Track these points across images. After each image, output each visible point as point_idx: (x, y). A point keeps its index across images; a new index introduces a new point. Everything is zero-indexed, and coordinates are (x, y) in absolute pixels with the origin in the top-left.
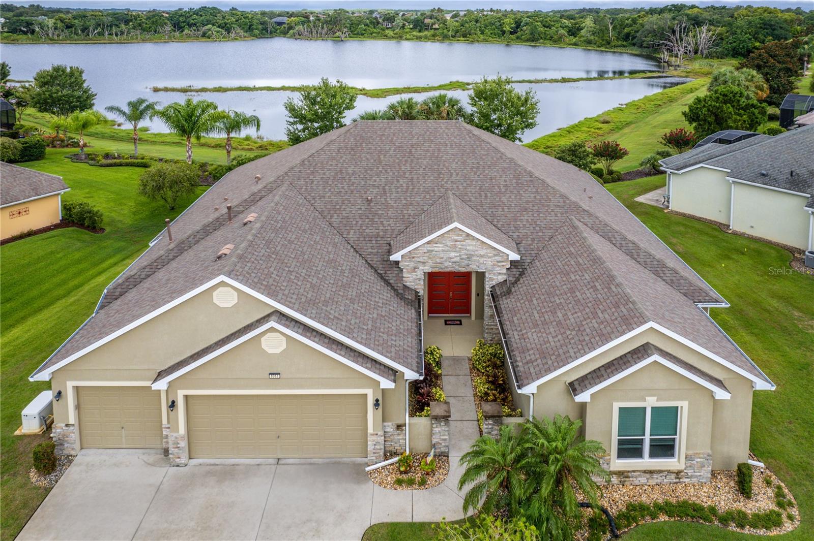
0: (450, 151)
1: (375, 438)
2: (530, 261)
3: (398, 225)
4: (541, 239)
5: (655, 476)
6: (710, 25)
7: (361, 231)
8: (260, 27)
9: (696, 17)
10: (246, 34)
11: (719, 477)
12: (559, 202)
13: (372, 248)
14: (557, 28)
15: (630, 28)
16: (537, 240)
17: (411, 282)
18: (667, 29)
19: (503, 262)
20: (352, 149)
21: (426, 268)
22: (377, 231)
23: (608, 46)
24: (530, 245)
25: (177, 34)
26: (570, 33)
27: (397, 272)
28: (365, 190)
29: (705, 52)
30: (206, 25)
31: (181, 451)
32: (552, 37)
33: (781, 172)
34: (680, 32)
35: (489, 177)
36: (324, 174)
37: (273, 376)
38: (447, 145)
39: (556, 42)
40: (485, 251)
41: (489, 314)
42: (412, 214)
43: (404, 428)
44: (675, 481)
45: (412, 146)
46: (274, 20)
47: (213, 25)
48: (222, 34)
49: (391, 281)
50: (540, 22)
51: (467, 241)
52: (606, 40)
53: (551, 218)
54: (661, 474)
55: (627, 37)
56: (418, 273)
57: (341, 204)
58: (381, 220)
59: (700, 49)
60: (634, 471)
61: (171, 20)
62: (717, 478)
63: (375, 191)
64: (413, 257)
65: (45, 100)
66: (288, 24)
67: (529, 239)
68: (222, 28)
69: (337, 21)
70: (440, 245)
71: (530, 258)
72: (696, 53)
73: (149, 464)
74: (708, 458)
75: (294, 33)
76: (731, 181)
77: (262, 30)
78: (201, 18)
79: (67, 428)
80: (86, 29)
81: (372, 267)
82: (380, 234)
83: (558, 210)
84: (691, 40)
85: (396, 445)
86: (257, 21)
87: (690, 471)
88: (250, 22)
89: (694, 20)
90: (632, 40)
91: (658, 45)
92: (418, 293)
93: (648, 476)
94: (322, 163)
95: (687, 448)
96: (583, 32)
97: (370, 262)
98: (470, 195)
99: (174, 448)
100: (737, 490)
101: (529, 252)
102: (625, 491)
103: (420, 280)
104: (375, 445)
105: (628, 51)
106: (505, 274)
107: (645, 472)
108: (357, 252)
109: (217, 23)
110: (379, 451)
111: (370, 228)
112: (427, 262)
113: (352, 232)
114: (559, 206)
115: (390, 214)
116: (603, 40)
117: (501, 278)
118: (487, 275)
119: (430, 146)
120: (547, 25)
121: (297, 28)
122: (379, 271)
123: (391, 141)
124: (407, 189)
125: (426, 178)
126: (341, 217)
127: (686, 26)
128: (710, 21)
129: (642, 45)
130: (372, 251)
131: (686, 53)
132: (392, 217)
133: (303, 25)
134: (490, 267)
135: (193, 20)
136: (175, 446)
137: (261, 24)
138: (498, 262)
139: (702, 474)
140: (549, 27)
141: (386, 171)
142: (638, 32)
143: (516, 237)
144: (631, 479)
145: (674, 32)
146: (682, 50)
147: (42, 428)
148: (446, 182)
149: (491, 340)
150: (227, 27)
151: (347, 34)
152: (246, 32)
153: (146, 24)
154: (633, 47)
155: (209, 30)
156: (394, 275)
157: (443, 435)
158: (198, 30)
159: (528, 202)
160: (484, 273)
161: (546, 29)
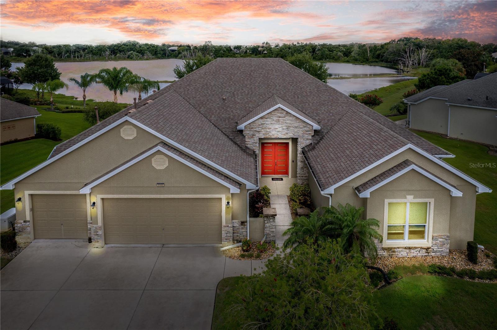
0: (275, 74)
1: (227, 228)
2: (326, 132)
3: (242, 113)
4: (334, 120)
5: (412, 251)
6: (427, 48)
7: (219, 115)
8: (162, 52)
9: (418, 44)
10: (153, 57)
11: (454, 253)
12: (344, 100)
13: (226, 124)
14: (337, 52)
15: (380, 51)
16: (331, 120)
17: (250, 145)
18: (402, 51)
19: (309, 131)
20: (214, 73)
21: (260, 135)
22: (229, 116)
23: (367, 62)
24: (326, 123)
25: (113, 56)
26: (345, 55)
27: (241, 138)
28: (222, 94)
29: (424, 63)
30: (130, 51)
31: (99, 237)
32: (334, 57)
33: (480, 98)
34: (410, 53)
35: (299, 87)
36: (196, 86)
37: (160, 185)
38: (273, 71)
39: (336, 60)
40: (298, 124)
41: (301, 166)
42: (251, 107)
43: (246, 224)
44: (425, 254)
45: (252, 71)
46: (170, 49)
47: (134, 51)
48: (139, 57)
49: (238, 143)
50: (327, 48)
51: (286, 117)
52: (366, 58)
53: (339, 109)
54: (416, 250)
55: (378, 56)
56: (255, 139)
57: (206, 102)
58: (232, 110)
59: (422, 62)
60: (398, 248)
61: (110, 48)
62: (452, 253)
63: (228, 95)
64: (252, 128)
65: (30, 75)
66: (178, 51)
67: (326, 120)
68: (139, 53)
69: (207, 49)
70: (269, 120)
71: (327, 130)
72: (419, 64)
73: (78, 247)
74: (447, 238)
75: (182, 56)
76: (448, 105)
77: (163, 54)
78: (127, 47)
79: (25, 224)
80: (60, 54)
81: (226, 135)
82: (231, 117)
83: (343, 105)
84: (417, 57)
85: (240, 236)
86: (160, 49)
87: (435, 248)
88: (155, 49)
89: (418, 46)
90: (381, 58)
91: (397, 60)
92: (255, 152)
93: (408, 251)
94: (195, 80)
95: (433, 232)
96: (353, 54)
97: (225, 132)
98: (288, 97)
99: (95, 235)
100: (467, 260)
101: (326, 127)
102: (393, 260)
103: (256, 143)
104: (227, 233)
105: (379, 65)
106: (311, 140)
107: (406, 248)
108: (216, 127)
109: (136, 50)
110: (229, 238)
111: (225, 114)
112: (261, 131)
113: (213, 116)
114: (344, 103)
115: (237, 107)
116: (364, 58)
117: (308, 142)
118: (299, 140)
119: (263, 71)
120: (331, 50)
121: (183, 53)
122: (230, 137)
123: (238, 69)
124: (248, 93)
125: (260, 88)
126: (206, 108)
127: (413, 49)
128: (427, 46)
129: (387, 61)
130: (225, 126)
131: (413, 64)
132: (238, 108)
133: (187, 51)
134: (301, 135)
135: (123, 48)
136: (95, 234)
137: (162, 50)
138: (306, 131)
139: (443, 250)
140: (332, 51)
141: (235, 84)
142: (385, 53)
143: (317, 119)
144: (396, 253)
145: (406, 53)
146: (411, 63)
147: (10, 229)
148: (273, 90)
149: (302, 184)
150: (142, 52)
151: (213, 56)
152: (153, 55)
153: (95, 50)
154: (382, 63)
155: (132, 54)
156: (240, 139)
157: (272, 229)
158: (125, 54)
159: (324, 101)
160: (297, 138)
161: (330, 52)
